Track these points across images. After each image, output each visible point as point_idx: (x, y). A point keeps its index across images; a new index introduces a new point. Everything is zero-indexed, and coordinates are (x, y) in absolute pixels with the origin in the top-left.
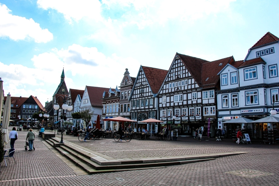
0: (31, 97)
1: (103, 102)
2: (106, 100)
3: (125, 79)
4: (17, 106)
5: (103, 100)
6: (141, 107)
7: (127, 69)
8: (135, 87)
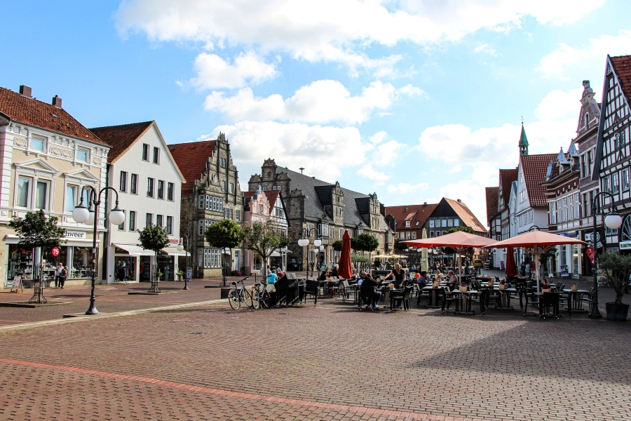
0: (443, 200)
1: (549, 191)
2: (554, 186)
3: (584, 115)
4: (417, 224)
5: (549, 187)
6: (623, 193)
7: (586, 83)
8: (604, 132)
